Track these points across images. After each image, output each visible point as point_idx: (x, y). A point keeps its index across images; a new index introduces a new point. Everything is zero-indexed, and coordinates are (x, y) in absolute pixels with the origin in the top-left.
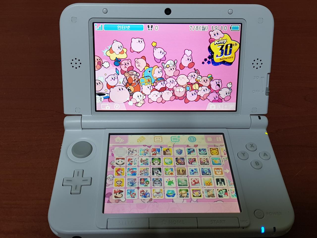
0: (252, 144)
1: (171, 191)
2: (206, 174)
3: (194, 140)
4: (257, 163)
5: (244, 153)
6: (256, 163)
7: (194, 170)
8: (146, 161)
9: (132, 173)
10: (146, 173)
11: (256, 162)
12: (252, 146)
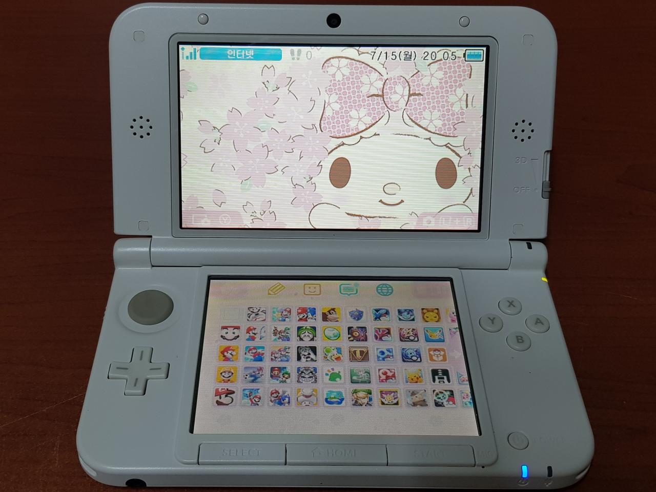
0: (513, 301)
1: (335, 394)
2: (411, 360)
3: (387, 293)
4: (519, 338)
5: (494, 318)
6: (518, 340)
7: (385, 351)
8: (284, 332)
9: (254, 356)
10: (285, 356)
11: (517, 337)
12: (511, 304)
